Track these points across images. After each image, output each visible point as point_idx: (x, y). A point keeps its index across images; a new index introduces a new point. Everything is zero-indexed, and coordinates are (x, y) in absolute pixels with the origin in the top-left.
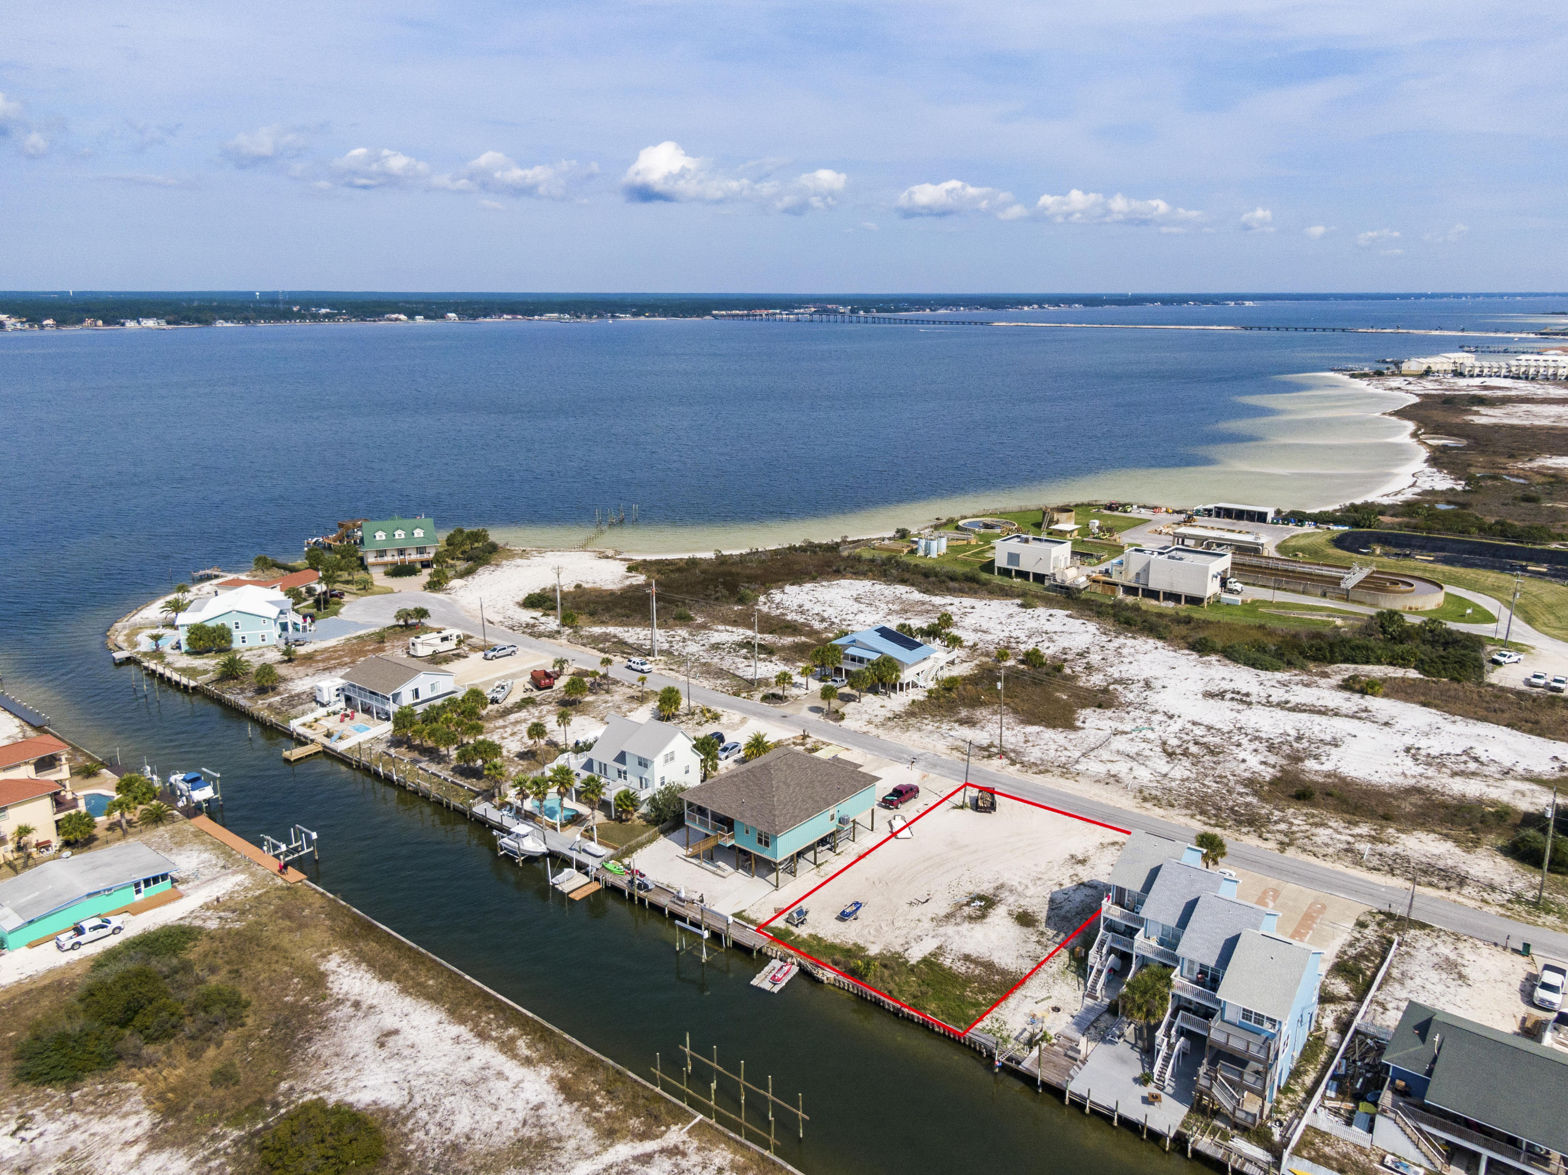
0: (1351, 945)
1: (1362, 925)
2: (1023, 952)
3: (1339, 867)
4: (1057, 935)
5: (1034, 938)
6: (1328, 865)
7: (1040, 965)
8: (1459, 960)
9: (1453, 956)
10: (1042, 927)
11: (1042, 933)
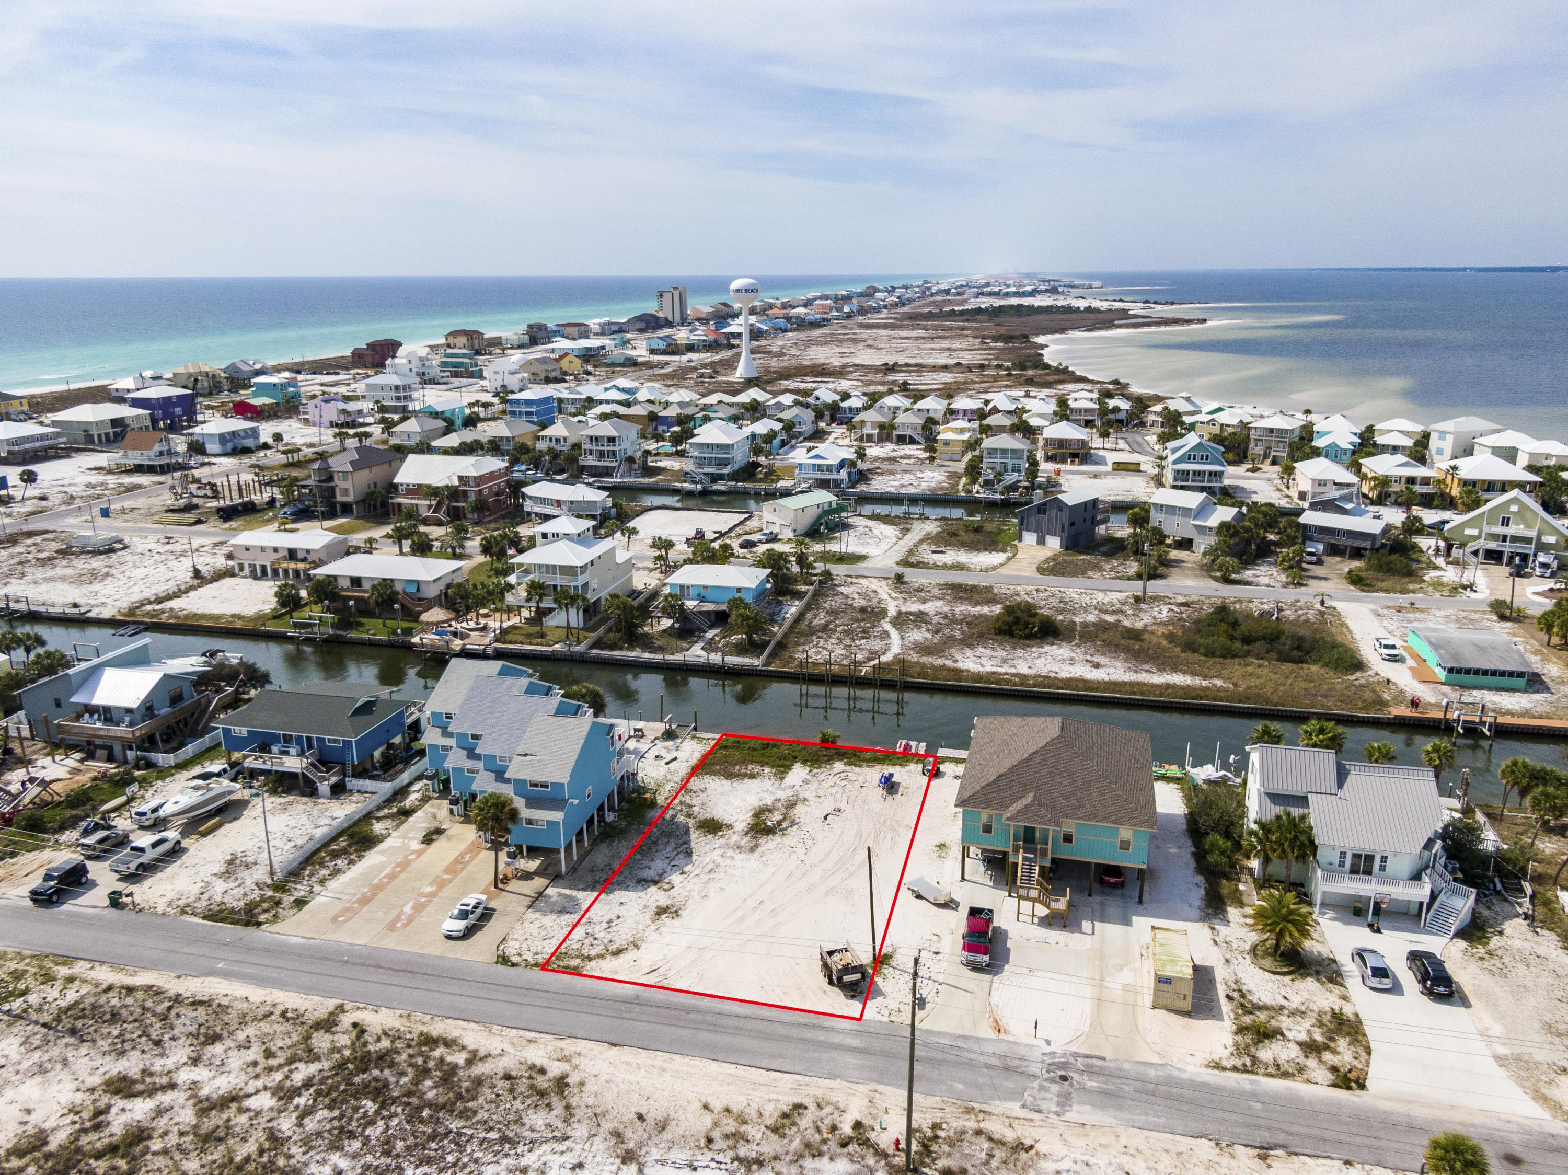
1: (300, 903)
2: (703, 795)
3: (258, 997)
4: (674, 817)
5: (696, 809)
6: (276, 998)
7: (683, 787)
8: (213, 880)
9: (217, 883)
10: (691, 822)
11: (689, 816)
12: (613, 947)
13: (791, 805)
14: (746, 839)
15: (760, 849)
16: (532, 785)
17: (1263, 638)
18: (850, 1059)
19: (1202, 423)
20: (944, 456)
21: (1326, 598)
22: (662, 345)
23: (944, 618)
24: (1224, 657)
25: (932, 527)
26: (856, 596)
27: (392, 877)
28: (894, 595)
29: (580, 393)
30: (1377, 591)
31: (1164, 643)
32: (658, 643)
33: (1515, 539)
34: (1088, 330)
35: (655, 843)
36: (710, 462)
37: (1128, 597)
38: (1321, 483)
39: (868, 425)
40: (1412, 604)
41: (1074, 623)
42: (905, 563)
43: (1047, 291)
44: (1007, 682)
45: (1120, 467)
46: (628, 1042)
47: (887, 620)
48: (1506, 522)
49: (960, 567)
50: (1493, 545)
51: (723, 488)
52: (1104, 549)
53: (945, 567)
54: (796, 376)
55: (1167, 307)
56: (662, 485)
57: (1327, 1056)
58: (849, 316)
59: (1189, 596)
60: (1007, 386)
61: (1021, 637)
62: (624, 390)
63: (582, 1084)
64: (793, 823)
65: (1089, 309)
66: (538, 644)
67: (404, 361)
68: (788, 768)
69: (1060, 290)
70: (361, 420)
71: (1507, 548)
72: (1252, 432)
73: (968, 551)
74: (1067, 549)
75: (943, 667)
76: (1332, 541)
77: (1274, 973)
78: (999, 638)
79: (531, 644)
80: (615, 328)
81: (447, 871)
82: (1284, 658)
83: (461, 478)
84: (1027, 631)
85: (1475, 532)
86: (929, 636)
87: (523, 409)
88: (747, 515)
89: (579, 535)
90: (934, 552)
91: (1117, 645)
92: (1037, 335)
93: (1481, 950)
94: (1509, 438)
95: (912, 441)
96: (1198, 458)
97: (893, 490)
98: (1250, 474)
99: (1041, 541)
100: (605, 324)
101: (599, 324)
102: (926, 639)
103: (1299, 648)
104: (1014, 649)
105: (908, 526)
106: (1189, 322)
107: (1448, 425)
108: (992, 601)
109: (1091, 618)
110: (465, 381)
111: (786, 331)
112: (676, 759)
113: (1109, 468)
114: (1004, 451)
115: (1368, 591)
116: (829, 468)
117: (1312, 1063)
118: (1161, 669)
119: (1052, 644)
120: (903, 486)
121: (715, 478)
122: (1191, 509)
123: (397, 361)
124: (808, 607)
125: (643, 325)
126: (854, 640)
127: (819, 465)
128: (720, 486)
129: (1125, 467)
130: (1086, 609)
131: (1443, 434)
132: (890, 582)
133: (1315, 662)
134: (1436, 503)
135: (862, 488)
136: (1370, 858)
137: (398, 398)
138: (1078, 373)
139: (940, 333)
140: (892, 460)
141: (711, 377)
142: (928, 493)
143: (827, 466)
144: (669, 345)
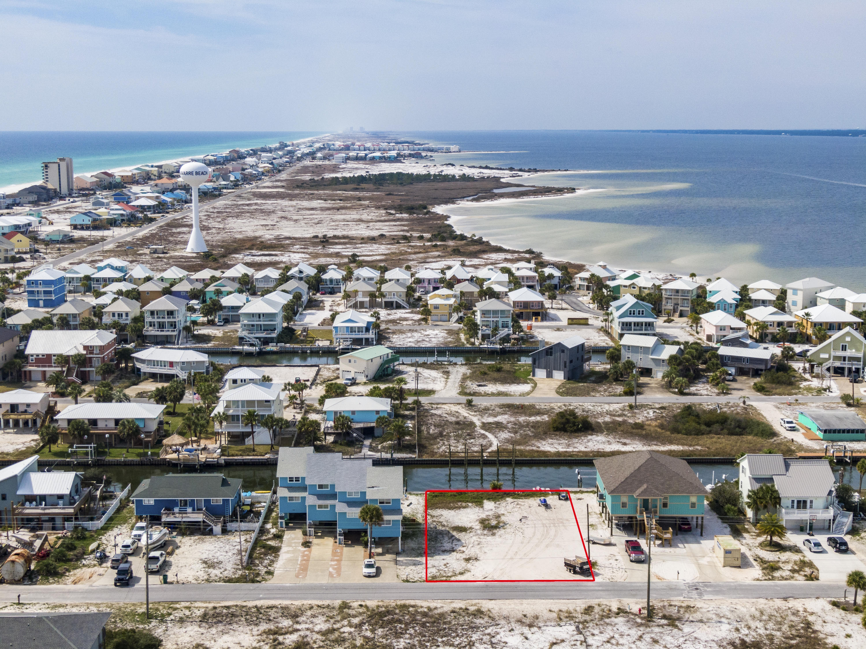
0: (272, 561)
1: (270, 573)
2: (442, 517)
3: (298, 603)
4: (436, 527)
5: (444, 523)
6: (307, 602)
7: (427, 514)
8: (207, 569)
9: (211, 570)
10: (447, 528)
11: (443, 526)
12: (457, 572)
13: (498, 517)
14: (486, 531)
15: (498, 534)
16: (380, 503)
17: (717, 422)
18: (601, 593)
19: (625, 286)
20: (434, 318)
21: (746, 400)
22: (87, 221)
23: (515, 425)
24: (697, 434)
25: (464, 370)
26: (447, 415)
27: (306, 561)
28: (472, 413)
29: (77, 273)
30: (774, 395)
31: (659, 430)
32: (336, 449)
33: (851, 359)
34: (477, 200)
35: (437, 537)
37: (624, 406)
38: (722, 328)
39: (358, 294)
40: (797, 400)
41: (599, 423)
42: (465, 393)
43: (410, 155)
44: (577, 455)
45: (573, 322)
46: (496, 598)
47: (478, 428)
48: (844, 348)
49: (504, 394)
50: (838, 364)
51: (275, 349)
52: (593, 378)
53: (494, 394)
55: (533, 175)
57: (802, 573)
58: (236, 185)
59: (662, 403)
60: (439, 256)
61: (572, 432)
62: (118, 269)
63: (489, 610)
64: (506, 524)
65: (464, 178)
68: (482, 502)
69: (424, 154)
71: (846, 365)
72: (664, 292)
74: (569, 379)
75: (533, 451)
76: (741, 366)
77: (772, 551)
78: (558, 432)
82: (731, 433)
83: (86, 348)
84: (575, 428)
85: (826, 356)
86: (512, 435)
87: (41, 289)
88: (317, 368)
89: (261, 380)
90: (480, 386)
91: (631, 433)
92: (433, 204)
93: (858, 538)
94: (839, 293)
95: (399, 306)
96: (636, 313)
98: (666, 324)
99: (549, 375)
102: (512, 437)
103: (739, 427)
105: (446, 370)
106: (560, 191)
107: (798, 284)
108: (539, 413)
109: (608, 419)
112: (411, 504)
113: (565, 323)
114: (495, 312)
115: (769, 395)
117: (796, 575)
118: (664, 444)
119: (592, 435)
121: (266, 342)
122: (649, 348)
124: (420, 424)
125: (34, 197)
126: (466, 440)
127: (352, 328)
128: (272, 347)
129: (578, 321)
130: (601, 414)
131: (795, 291)
132: (463, 406)
133: (750, 434)
134: (798, 339)
136: (805, 502)
138: (493, 243)
139: (342, 204)
142: (442, 346)
143: (359, 328)
144: (95, 220)
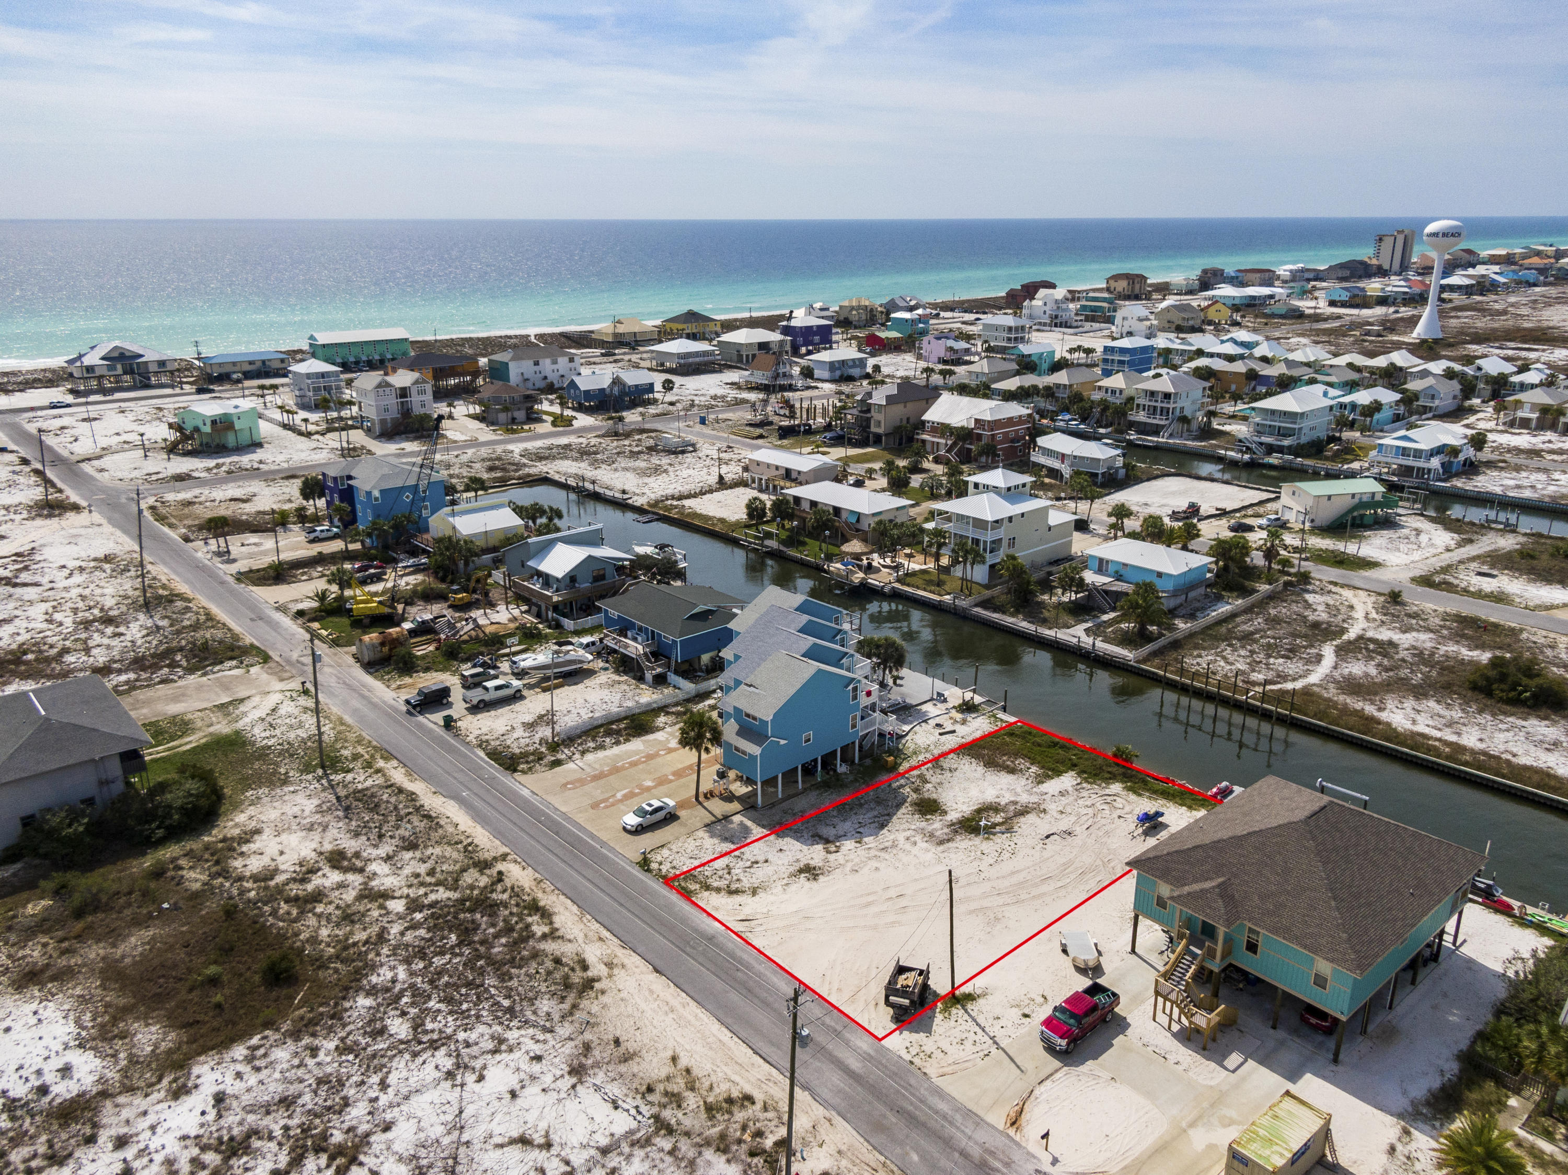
1: (556, 764)
2: (948, 774)
4: (902, 786)
7: (936, 759)
10: (912, 797)
11: (916, 790)
12: (734, 887)
13: (1024, 811)
14: (946, 830)
15: (950, 844)
16: (749, 717)
18: (835, 1078)
22: (1345, 296)
23: (1414, 655)
25: (1507, 543)
26: (1321, 608)
27: (634, 764)
28: (1374, 615)
29: (1191, 345)
32: (1046, 614)
35: (861, 805)
36: (1271, 431)
39: (1527, 407)
42: (1426, 581)
44: (1429, 750)
46: (668, 973)
47: (1335, 642)
49: (1500, 598)
51: (1276, 462)
53: (1480, 595)
54: (1496, 339)
56: (1209, 451)
61: (1501, 700)
62: (1243, 344)
63: (603, 992)
64: (1009, 830)
66: (931, 592)
67: (1040, 303)
68: (1058, 773)
70: (967, 358)
73: (1530, 581)
75: (1359, 714)
78: (1470, 694)
79: (925, 590)
80: (1311, 276)
81: (674, 774)
83: (977, 421)
84: (1513, 694)
86: (1374, 672)
87: (1117, 358)
88: (1273, 496)
89: (1009, 489)
90: (1479, 574)
97: (1498, 490)
100: (1298, 271)
101: (1291, 271)
102: (1367, 675)
104: (1481, 711)
105: (1475, 537)
110: (1096, 325)
111: (1535, 285)
112: (954, 732)
116: (1418, 454)
120: (1518, 487)
121: (1270, 450)
123: (1034, 302)
124: (1248, 610)
125: (1347, 273)
126: (1269, 657)
127: (1404, 448)
128: (1274, 460)
132: (1382, 599)
135: (1459, 483)
137: (1009, 339)
140: (1535, 453)
141: (1379, 335)
142: (1547, 500)
143: (1416, 450)
144: (1355, 296)
